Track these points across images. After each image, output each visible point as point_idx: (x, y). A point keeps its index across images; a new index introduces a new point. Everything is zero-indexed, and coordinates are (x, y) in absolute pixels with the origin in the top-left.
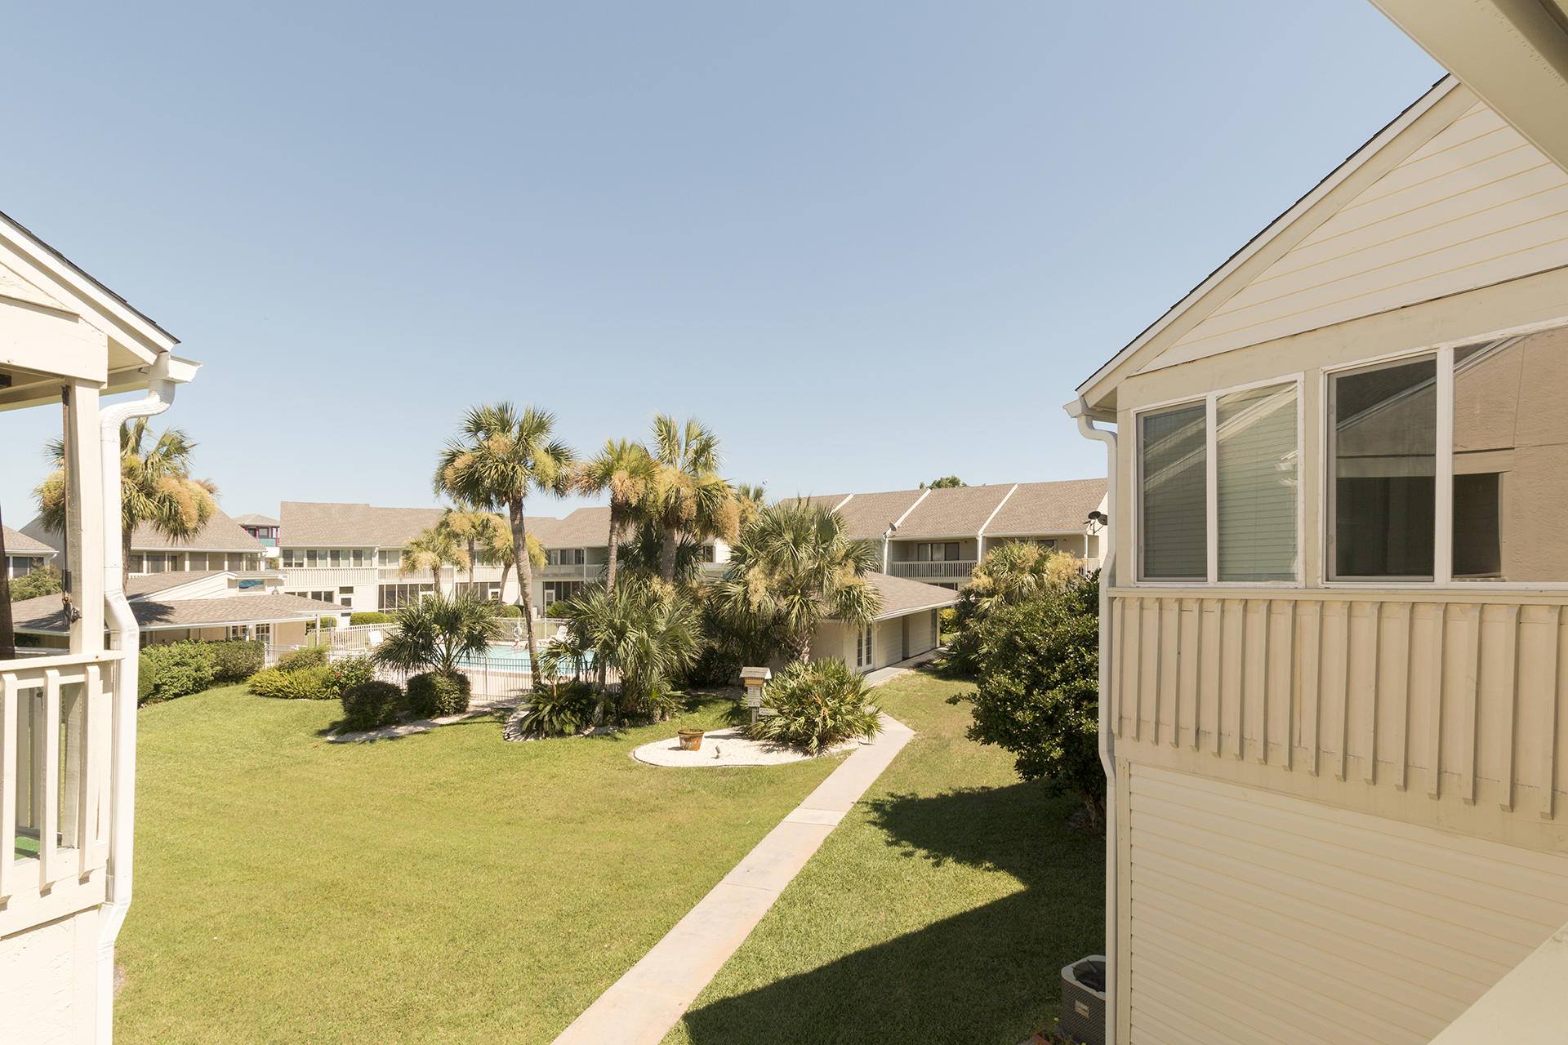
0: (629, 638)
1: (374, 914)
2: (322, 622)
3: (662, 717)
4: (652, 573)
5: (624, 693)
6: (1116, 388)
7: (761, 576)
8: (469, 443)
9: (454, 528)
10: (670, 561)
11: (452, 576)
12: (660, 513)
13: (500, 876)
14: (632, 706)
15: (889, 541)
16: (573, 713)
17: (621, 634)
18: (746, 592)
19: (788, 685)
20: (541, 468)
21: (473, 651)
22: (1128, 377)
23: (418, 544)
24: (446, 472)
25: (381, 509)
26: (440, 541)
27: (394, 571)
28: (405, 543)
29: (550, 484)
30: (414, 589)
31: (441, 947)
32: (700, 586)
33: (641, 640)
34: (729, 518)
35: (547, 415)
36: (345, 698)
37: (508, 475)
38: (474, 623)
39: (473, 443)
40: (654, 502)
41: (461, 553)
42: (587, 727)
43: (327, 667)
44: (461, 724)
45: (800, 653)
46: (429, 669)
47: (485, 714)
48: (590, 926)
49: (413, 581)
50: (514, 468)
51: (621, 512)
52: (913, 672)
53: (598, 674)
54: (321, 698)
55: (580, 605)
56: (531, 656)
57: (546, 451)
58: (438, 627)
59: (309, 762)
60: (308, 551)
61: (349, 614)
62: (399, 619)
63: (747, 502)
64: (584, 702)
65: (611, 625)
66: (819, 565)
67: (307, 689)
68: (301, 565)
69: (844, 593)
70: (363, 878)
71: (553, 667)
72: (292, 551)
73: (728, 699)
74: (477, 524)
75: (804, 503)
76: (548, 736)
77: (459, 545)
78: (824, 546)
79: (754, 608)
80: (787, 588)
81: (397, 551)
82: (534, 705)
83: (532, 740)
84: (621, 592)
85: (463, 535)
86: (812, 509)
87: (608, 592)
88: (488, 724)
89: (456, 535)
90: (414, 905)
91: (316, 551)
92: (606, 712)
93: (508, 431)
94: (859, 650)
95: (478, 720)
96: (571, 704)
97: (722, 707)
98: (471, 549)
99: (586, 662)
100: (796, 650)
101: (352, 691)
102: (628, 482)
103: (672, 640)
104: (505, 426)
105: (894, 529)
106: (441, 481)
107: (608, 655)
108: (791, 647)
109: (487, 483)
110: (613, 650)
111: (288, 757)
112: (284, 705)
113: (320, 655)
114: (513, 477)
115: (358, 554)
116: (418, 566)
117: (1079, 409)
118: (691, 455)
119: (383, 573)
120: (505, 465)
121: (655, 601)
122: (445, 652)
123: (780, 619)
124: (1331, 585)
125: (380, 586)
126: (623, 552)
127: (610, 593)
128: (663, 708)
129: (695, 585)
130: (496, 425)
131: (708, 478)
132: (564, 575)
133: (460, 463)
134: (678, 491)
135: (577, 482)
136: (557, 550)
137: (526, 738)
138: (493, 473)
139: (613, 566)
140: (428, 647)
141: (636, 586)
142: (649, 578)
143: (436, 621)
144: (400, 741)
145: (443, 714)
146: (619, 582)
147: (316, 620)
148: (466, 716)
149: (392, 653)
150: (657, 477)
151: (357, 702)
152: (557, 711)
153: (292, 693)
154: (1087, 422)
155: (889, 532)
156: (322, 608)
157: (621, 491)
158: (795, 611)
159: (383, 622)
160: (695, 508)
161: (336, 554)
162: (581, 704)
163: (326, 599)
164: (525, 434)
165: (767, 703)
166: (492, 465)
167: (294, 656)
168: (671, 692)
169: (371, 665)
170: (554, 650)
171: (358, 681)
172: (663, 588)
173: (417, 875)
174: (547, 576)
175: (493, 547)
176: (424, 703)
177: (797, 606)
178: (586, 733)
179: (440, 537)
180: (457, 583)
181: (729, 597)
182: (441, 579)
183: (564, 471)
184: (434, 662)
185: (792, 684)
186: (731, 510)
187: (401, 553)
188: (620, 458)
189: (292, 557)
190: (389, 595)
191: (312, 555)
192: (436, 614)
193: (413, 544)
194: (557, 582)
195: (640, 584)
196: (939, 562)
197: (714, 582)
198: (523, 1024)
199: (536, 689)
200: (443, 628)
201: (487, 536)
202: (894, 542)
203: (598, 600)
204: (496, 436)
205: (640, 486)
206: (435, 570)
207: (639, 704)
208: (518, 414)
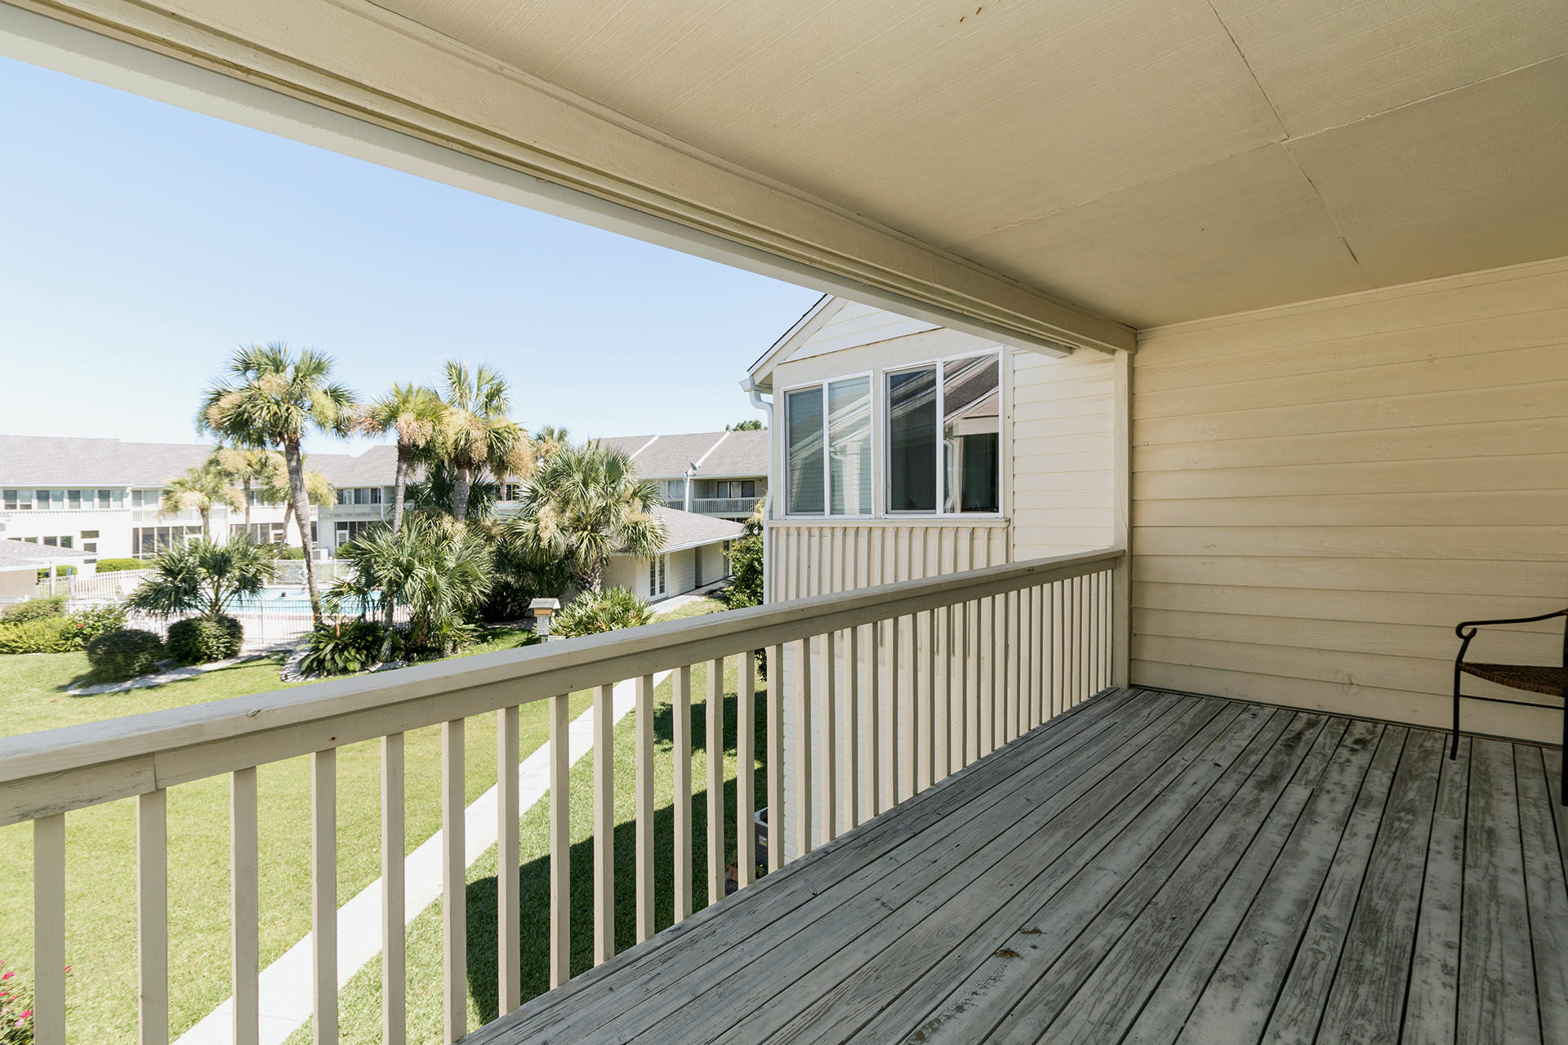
0: (417, 575)
1: (127, 850)
2: (58, 570)
3: (454, 649)
4: (443, 513)
5: (413, 629)
6: (771, 373)
7: (552, 513)
8: (237, 382)
9: (226, 467)
10: (461, 500)
11: (225, 517)
12: (449, 455)
13: (270, 804)
14: (422, 641)
15: (691, 479)
16: (358, 650)
17: (408, 571)
18: (537, 530)
19: (576, 614)
20: (318, 410)
21: (246, 594)
22: (779, 364)
23: (182, 484)
24: (209, 411)
25: (134, 444)
26: (209, 481)
27: (152, 512)
28: (165, 482)
29: (330, 425)
30: (178, 531)
31: (203, 870)
32: (495, 524)
33: (429, 577)
34: (521, 459)
35: (327, 356)
36: (91, 649)
37: (281, 416)
38: (247, 565)
39: (241, 382)
40: (443, 444)
41: (234, 493)
42: (374, 662)
43: (66, 618)
44: (231, 668)
45: (591, 584)
46: (192, 613)
47: (260, 658)
48: (360, 836)
49: (177, 523)
50: (288, 409)
51: (408, 454)
52: (704, 598)
53: (385, 611)
54: (59, 651)
55: (364, 544)
56: (312, 596)
57: (325, 392)
58: (205, 570)
59: (45, 717)
60: (38, 491)
61: (94, 561)
62: (157, 563)
63: (550, 442)
64: (370, 639)
65: (397, 563)
66: (607, 503)
67: (41, 642)
68: (29, 507)
69: (631, 528)
70: (113, 820)
71: (336, 606)
72: (16, 491)
73: (523, 630)
74: (254, 462)
75: (594, 445)
76: (331, 674)
77: (232, 485)
78: (613, 485)
79: (544, 544)
80: (578, 524)
81: (155, 491)
82: (314, 645)
83: (313, 679)
84: (410, 531)
85: (237, 473)
86: (602, 450)
87: (395, 531)
88: (262, 667)
89: (229, 474)
90: (173, 838)
91: (48, 491)
92: (394, 649)
93: (282, 372)
94: (652, 581)
95: (254, 663)
96: (357, 643)
97: (516, 638)
98: (247, 489)
99: (373, 601)
100: (588, 582)
101: (99, 641)
102: (414, 425)
103: (461, 576)
104: (278, 367)
105: (694, 468)
106: (205, 418)
107: (396, 592)
108: (582, 579)
109: (259, 424)
110: (400, 586)
111: (18, 714)
112: (11, 661)
113: (57, 606)
114: (287, 418)
115: (104, 495)
116: (182, 507)
117: (749, 385)
118: (483, 399)
119: (137, 515)
120: (279, 406)
121: (445, 538)
122: (213, 597)
123: (571, 553)
124: (887, 516)
125: (134, 529)
126: (412, 493)
127: (397, 532)
128: (455, 641)
129: (488, 523)
130: (267, 364)
131: (499, 422)
132: (359, 515)
133: (225, 402)
134: (468, 434)
135: (360, 423)
136: (351, 489)
137: (306, 678)
138: (263, 414)
139: (400, 506)
140: (193, 591)
141: (425, 525)
142: (439, 516)
143: (203, 564)
144: (159, 690)
145: (210, 659)
146: (406, 520)
147: (50, 569)
148: (239, 661)
149: (148, 600)
150: (445, 420)
151: (106, 653)
152: (339, 649)
153: (21, 648)
154: (756, 396)
155: (691, 471)
156: (58, 555)
157: (407, 432)
158: (583, 546)
159: (139, 568)
160: (485, 449)
161: (75, 495)
162: (367, 641)
163: (63, 545)
164: (300, 375)
165: (556, 631)
166: (263, 405)
167: (22, 609)
168: (464, 626)
169: (122, 614)
170: (336, 590)
171: (106, 631)
172: (455, 527)
173: (177, 812)
174: (340, 515)
175: (273, 487)
176: (188, 649)
177: (586, 541)
178: (373, 669)
179: (208, 477)
180: (232, 525)
181: (520, 534)
182: (210, 520)
183: (346, 411)
184: (200, 607)
185: (580, 612)
186: (523, 451)
187: (161, 492)
188: (405, 401)
189: (16, 499)
190: (145, 539)
191: (44, 496)
192: (201, 557)
193: (175, 483)
194: (350, 522)
195: (430, 523)
196: (737, 499)
197: (506, 520)
198: (286, 920)
199: (317, 629)
200: (211, 571)
201: (266, 475)
202: (695, 480)
203: (384, 540)
204: (268, 376)
205: (428, 428)
206: (203, 511)
207: (429, 639)
208: (293, 356)
